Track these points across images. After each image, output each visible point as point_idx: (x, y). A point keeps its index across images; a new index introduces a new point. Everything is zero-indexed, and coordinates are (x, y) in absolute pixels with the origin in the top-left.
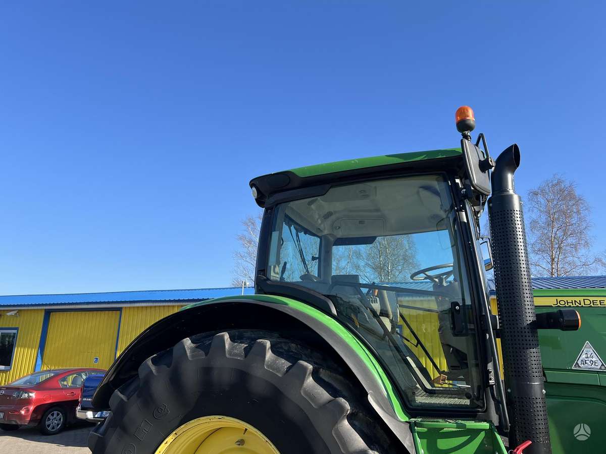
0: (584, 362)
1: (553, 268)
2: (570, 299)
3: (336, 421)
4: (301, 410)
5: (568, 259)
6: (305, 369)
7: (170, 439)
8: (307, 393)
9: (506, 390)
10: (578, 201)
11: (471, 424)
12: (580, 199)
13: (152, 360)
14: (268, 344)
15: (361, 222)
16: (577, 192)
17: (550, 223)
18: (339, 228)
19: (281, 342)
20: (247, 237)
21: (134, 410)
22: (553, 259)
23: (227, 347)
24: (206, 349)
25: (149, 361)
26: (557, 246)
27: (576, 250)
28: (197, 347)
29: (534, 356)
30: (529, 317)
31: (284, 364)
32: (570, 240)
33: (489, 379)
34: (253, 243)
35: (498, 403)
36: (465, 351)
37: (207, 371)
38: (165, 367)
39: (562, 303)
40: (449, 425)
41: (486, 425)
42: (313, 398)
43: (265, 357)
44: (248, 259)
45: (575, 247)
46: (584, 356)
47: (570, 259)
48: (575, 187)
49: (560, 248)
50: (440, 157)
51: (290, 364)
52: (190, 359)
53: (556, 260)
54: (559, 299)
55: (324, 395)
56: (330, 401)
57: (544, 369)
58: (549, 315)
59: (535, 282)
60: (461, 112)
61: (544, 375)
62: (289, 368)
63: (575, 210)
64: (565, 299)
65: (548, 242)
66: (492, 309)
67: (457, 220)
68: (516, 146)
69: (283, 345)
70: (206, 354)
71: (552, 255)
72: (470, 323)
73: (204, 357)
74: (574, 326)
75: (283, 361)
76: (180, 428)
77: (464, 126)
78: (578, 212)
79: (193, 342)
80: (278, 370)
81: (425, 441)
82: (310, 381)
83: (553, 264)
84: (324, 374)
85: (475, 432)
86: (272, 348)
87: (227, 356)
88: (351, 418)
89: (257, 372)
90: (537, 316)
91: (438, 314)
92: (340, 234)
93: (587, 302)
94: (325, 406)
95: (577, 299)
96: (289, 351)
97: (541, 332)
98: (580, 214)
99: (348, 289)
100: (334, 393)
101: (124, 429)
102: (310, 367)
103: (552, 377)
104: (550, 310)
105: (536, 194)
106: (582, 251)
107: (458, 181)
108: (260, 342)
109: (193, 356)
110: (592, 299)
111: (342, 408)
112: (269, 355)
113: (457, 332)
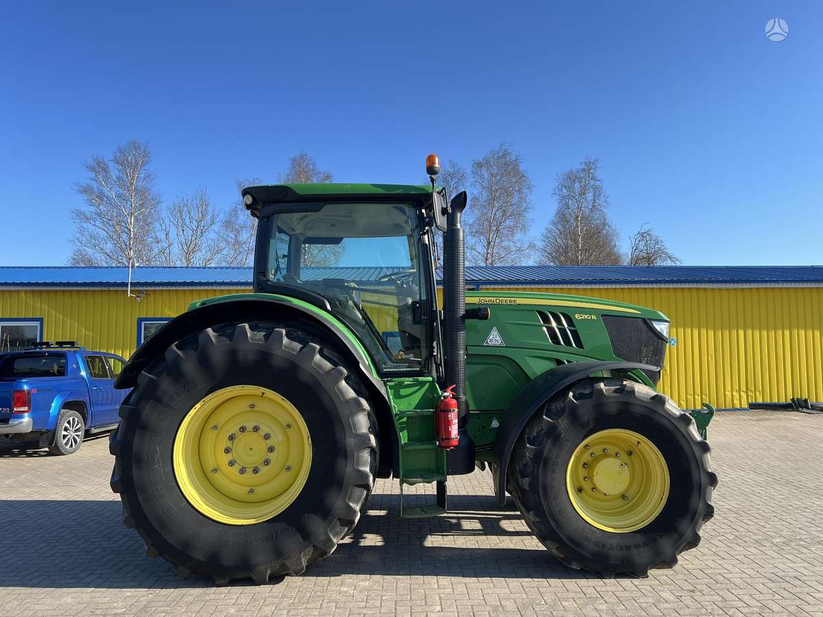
0: (491, 341)
1: (488, 253)
2: (487, 299)
3: (337, 382)
4: (313, 376)
5: (503, 243)
6: (314, 348)
7: (198, 406)
8: (317, 364)
9: (444, 357)
10: (520, 177)
11: (421, 379)
12: (523, 176)
13: (176, 345)
14: (284, 332)
15: (332, 225)
16: (522, 168)
17: (491, 201)
18: (312, 228)
19: (292, 331)
20: (95, 190)
21: (166, 385)
22: (489, 243)
23: (249, 335)
24: (231, 337)
25: (174, 347)
26: (495, 228)
27: (512, 235)
28: (219, 335)
29: (462, 335)
30: (462, 312)
31: (298, 346)
32: (509, 223)
33: (433, 352)
34: (106, 199)
35: (438, 366)
36: (419, 337)
37: (233, 353)
38: (192, 351)
39: (483, 301)
40: (408, 381)
41: (430, 379)
42: (320, 367)
43: (282, 342)
44: (98, 223)
45: (512, 230)
46: (492, 337)
47: (505, 243)
48: (520, 162)
49: (497, 230)
50: (413, 192)
51: (302, 346)
52: (216, 344)
53: (492, 244)
54: (481, 298)
55: (328, 365)
56: (333, 369)
57: (467, 346)
58: (473, 310)
59: (469, 271)
60: (431, 159)
61: (467, 350)
62: (301, 349)
63: (517, 187)
64: (485, 299)
65: (486, 223)
66: (439, 305)
67: (420, 240)
68: (465, 192)
69: (293, 332)
70: (230, 341)
71: (489, 239)
72: (424, 315)
73: (228, 342)
74: (485, 317)
75: (296, 344)
76: (208, 397)
77: (431, 170)
78: (520, 191)
79: (214, 331)
80: (293, 350)
81: (393, 391)
82: (318, 357)
83: (488, 248)
84: (326, 352)
85: (424, 383)
86: (287, 335)
87: (250, 341)
88: (347, 379)
89: (277, 352)
90: (466, 311)
91: (397, 309)
92: (310, 234)
93: (498, 301)
94: (328, 372)
95: (492, 299)
96: (298, 337)
97: (468, 321)
98: (522, 193)
99: (337, 290)
100: (335, 364)
101: (158, 400)
102: (318, 347)
103: (472, 351)
104: (475, 307)
105: (480, 165)
106: (518, 236)
107: (423, 211)
108: (277, 331)
109: (218, 342)
110: (500, 299)
111: (341, 373)
112: (285, 340)
113: (416, 321)
